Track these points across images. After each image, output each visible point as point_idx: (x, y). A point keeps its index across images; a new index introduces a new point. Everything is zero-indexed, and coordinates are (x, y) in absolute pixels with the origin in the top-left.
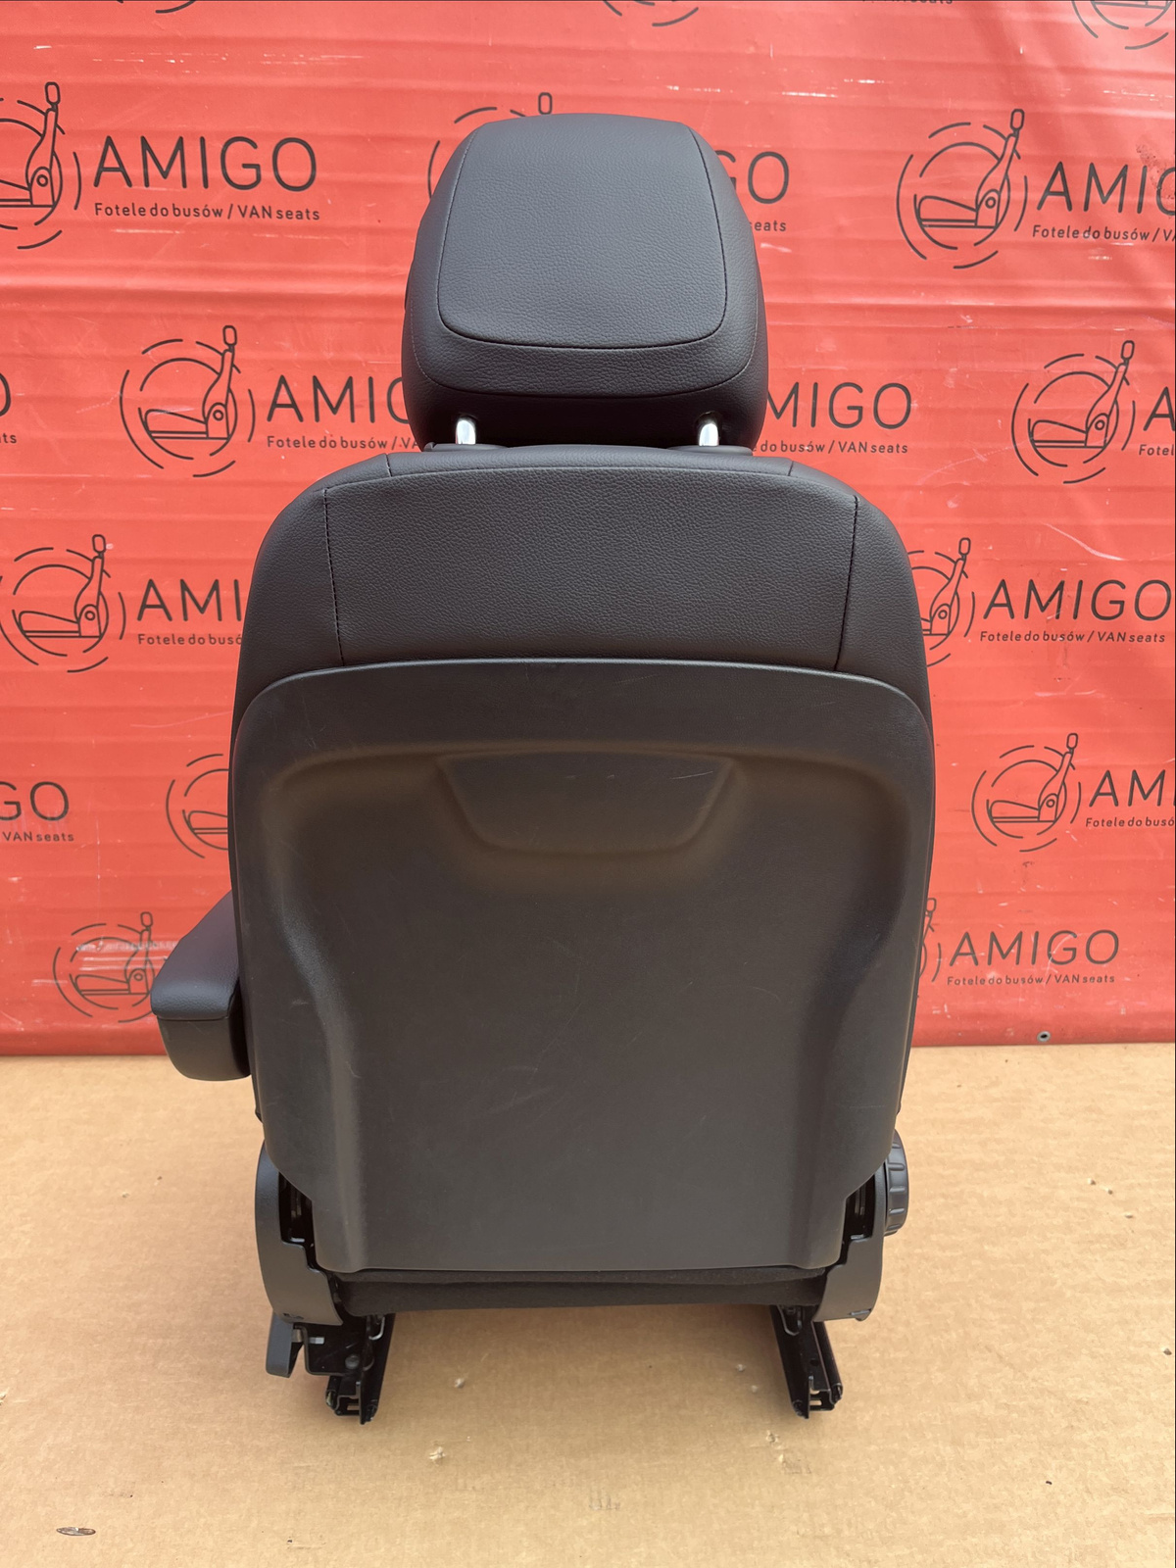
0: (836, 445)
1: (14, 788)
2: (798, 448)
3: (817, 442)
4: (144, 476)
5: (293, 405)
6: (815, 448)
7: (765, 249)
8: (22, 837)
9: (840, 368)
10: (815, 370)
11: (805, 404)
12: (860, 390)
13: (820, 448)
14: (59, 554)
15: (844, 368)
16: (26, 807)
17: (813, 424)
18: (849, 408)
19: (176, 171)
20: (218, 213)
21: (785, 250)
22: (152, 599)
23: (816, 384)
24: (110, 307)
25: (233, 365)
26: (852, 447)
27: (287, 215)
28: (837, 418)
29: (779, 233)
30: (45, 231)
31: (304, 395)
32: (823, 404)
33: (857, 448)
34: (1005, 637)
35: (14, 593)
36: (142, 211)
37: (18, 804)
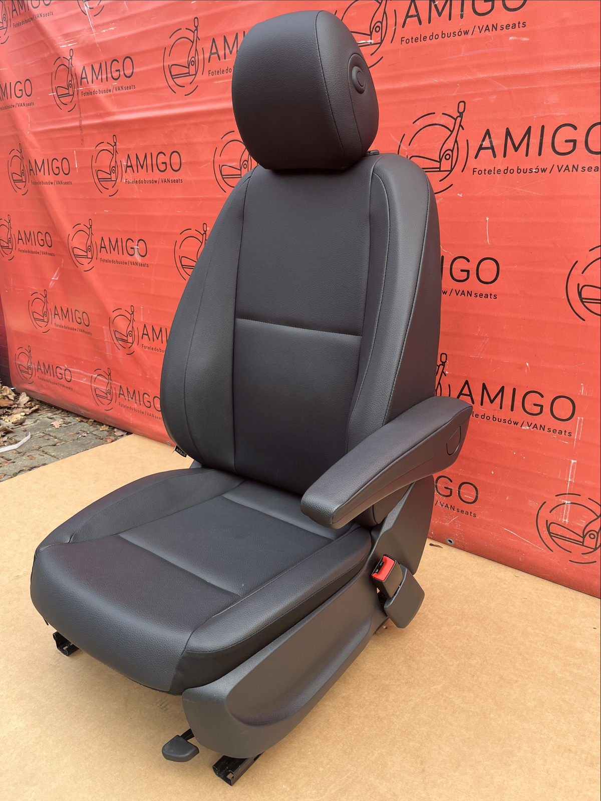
0: (555, 168)
2: (528, 171)
3: (541, 166)
4: (220, 196)
6: (540, 170)
7: (514, 40)
9: (561, 115)
10: (542, 117)
11: (535, 140)
12: (575, 128)
13: (544, 170)
15: (563, 114)
17: (540, 154)
18: (566, 141)
21: (525, 39)
23: (543, 127)
26: (567, 168)
28: (557, 149)
29: (522, 29)
30: (193, 86)
32: (547, 139)
33: (571, 169)
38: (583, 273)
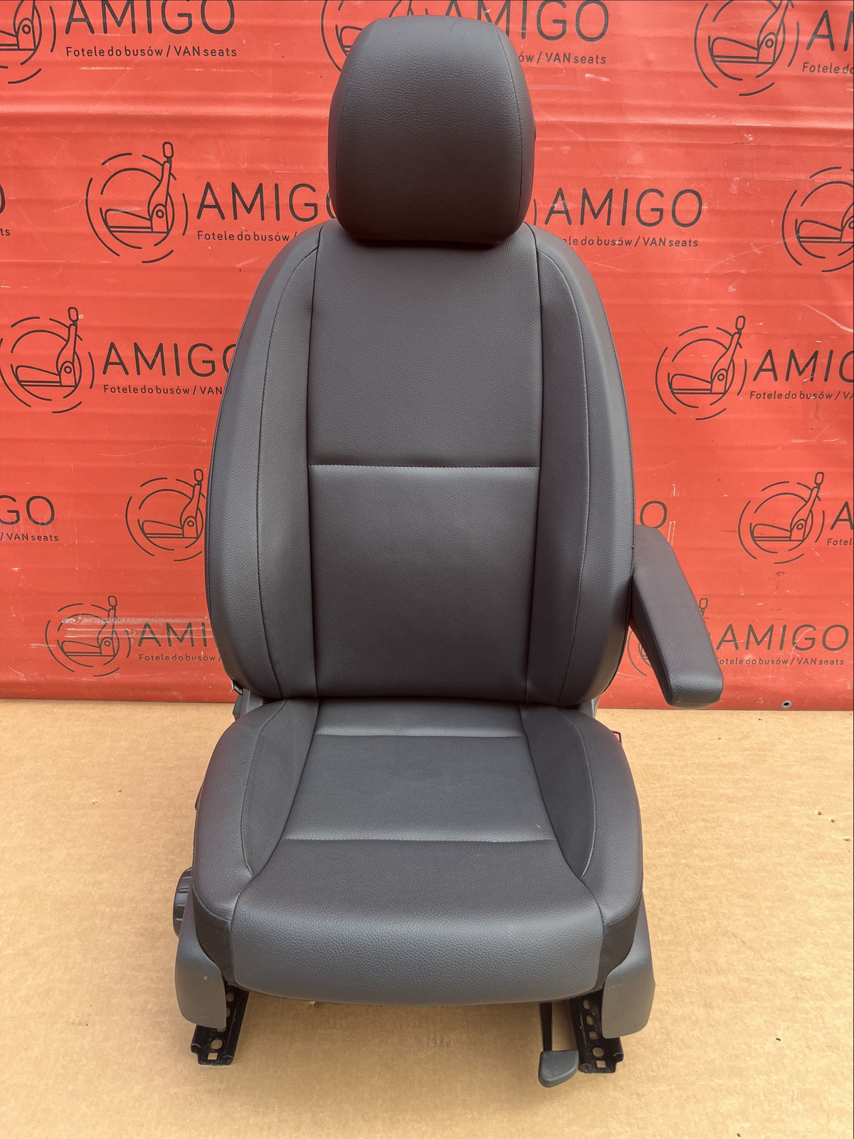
0: (641, 241)
1: (15, 501)
2: (611, 243)
3: (628, 238)
4: (105, 262)
5: (217, 206)
6: (624, 242)
7: (589, 78)
8: (21, 538)
9: (646, 176)
10: (625, 179)
11: (617, 207)
12: (662, 195)
13: (628, 243)
14: (43, 322)
15: (649, 177)
16: (23, 514)
17: (623, 223)
18: (652, 210)
19: (127, 21)
20: (159, 53)
21: (605, 79)
22: (114, 358)
23: (626, 190)
24: (79, 128)
25: (170, 174)
26: (654, 242)
27: (212, 53)
28: (643, 218)
29: (600, 66)
30: (29, 70)
31: (225, 198)
32: (632, 206)
33: (658, 243)
34: (769, 396)
35: (12, 352)
36: (101, 52)
37: (17, 512)
38: (673, 361)
